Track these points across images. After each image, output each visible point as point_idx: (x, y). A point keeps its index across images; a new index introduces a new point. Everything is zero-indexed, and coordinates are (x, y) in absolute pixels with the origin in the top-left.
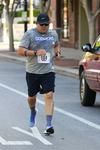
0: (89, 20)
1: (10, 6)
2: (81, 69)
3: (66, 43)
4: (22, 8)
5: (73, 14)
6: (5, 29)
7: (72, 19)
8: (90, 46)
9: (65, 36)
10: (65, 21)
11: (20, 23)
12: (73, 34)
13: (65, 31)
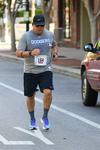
0: (91, 20)
1: (12, 6)
2: (83, 68)
3: (68, 42)
4: (24, 8)
5: (75, 14)
6: (7, 29)
7: (74, 18)
8: (92, 45)
9: (67, 36)
10: (67, 21)
11: (21, 23)
12: (75, 34)
13: (67, 31)
